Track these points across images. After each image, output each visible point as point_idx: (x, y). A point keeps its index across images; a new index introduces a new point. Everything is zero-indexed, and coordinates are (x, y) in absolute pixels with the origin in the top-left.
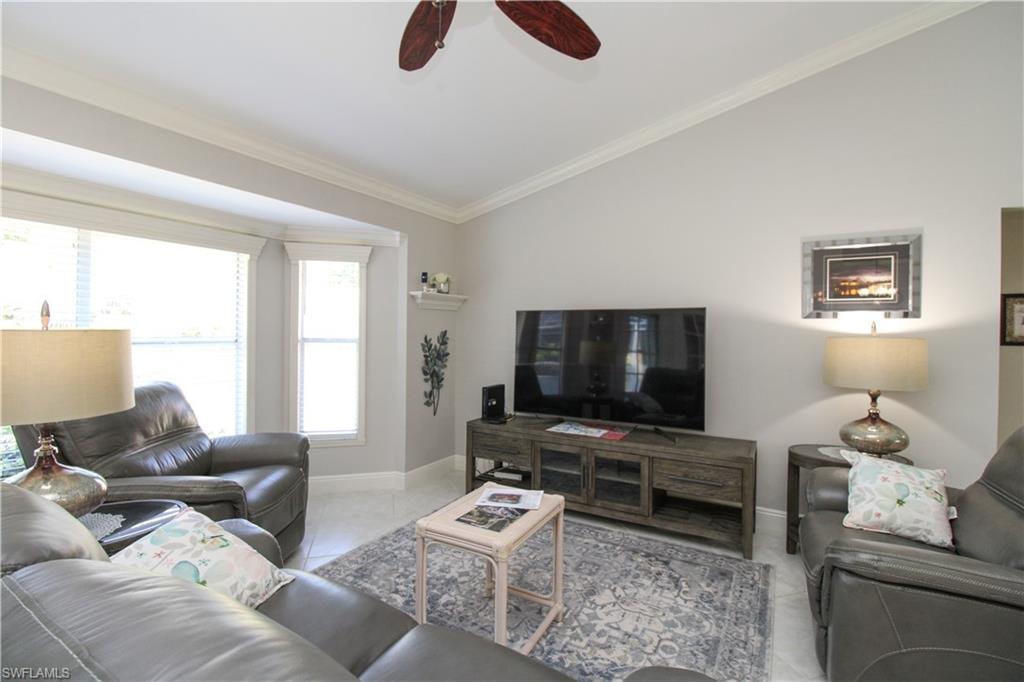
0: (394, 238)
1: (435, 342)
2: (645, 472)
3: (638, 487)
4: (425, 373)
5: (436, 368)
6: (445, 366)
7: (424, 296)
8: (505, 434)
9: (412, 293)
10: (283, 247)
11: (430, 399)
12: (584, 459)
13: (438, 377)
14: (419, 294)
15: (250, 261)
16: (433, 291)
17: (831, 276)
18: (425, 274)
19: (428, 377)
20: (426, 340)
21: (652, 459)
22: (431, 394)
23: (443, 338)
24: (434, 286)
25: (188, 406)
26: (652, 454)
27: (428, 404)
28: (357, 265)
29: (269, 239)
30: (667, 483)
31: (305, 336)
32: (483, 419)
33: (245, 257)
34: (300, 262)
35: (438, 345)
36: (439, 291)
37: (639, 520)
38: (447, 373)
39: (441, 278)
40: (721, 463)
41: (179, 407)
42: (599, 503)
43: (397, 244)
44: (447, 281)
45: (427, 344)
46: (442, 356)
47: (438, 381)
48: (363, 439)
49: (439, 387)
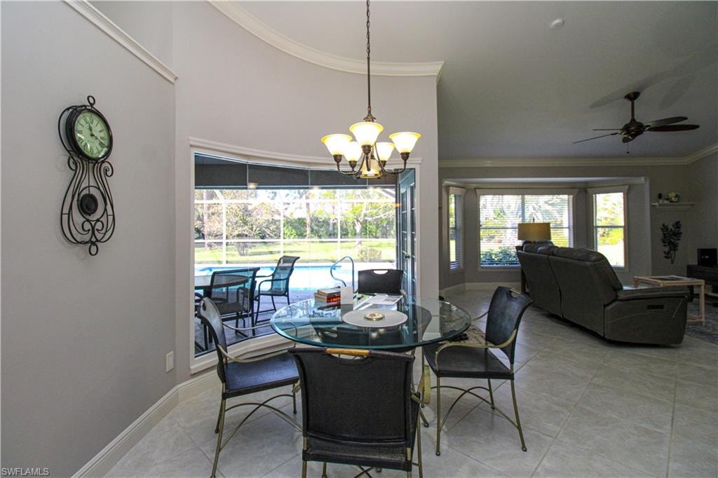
0: (641, 180)
1: (670, 227)
4: (664, 242)
5: (672, 240)
6: (679, 240)
7: (660, 205)
9: (653, 204)
10: (586, 191)
11: (667, 255)
13: (673, 244)
14: (657, 204)
15: (573, 198)
16: (667, 202)
18: (660, 195)
19: (666, 244)
20: (664, 225)
22: (668, 253)
23: (678, 225)
24: (668, 199)
27: (667, 257)
28: (622, 194)
29: (580, 188)
31: (598, 225)
33: (571, 197)
34: (594, 196)
35: (673, 229)
36: (672, 202)
38: (680, 243)
39: (672, 195)
43: (644, 182)
44: (677, 196)
45: (665, 228)
46: (677, 234)
47: (674, 247)
48: (627, 269)
49: (675, 250)
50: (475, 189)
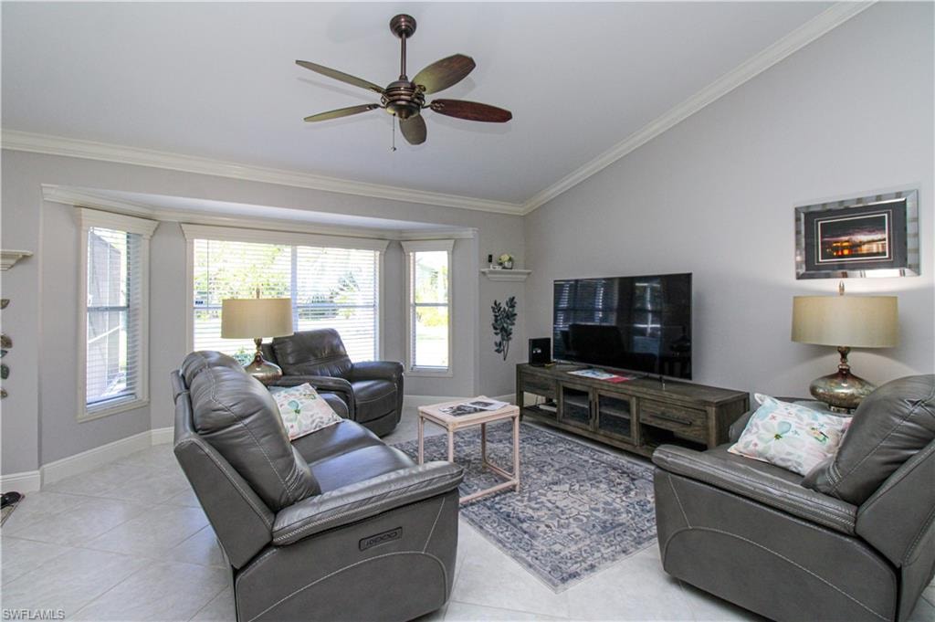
0: (469, 233)
1: (504, 305)
2: (634, 409)
3: (629, 420)
4: (495, 328)
5: (505, 325)
6: (513, 324)
7: (490, 272)
8: (539, 374)
9: (483, 270)
10: (401, 246)
11: (499, 348)
12: (591, 396)
13: (506, 331)
14: (487, 270)
15: (381, 256)
16: (499, 268)
17: (822, 237)
18: (490, 256)
19: (498, 331)
20: (495, 303)
21: (638, 398)
22: (500, 344)
23: (512, 302)
24: (501, 264)
25: (341, 342)
26: (638, 395)
27: (498, 351)
28: (446, 253)
29: (390, 240)
30: (649, 419)
31: (417, 302)
32: (529, 363)
33: (378, 253)
34: (411, 254)
35: (507, 308)
36: (504, 268)
37: (629, 448)
38: (514, 329)
39: (505, 258)
40: (690, 405)
41: (335, 342)
42: (602, 432)
43: (472, 236)
44: (510, 259)
45: (496, 307)
46: (511, 316)
47: (506, 334)
48: (451, 372)
49: (509, 339)
50: (180, 223)
